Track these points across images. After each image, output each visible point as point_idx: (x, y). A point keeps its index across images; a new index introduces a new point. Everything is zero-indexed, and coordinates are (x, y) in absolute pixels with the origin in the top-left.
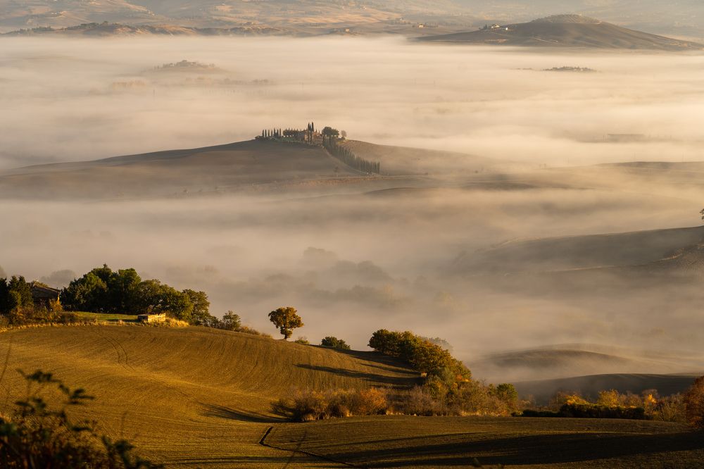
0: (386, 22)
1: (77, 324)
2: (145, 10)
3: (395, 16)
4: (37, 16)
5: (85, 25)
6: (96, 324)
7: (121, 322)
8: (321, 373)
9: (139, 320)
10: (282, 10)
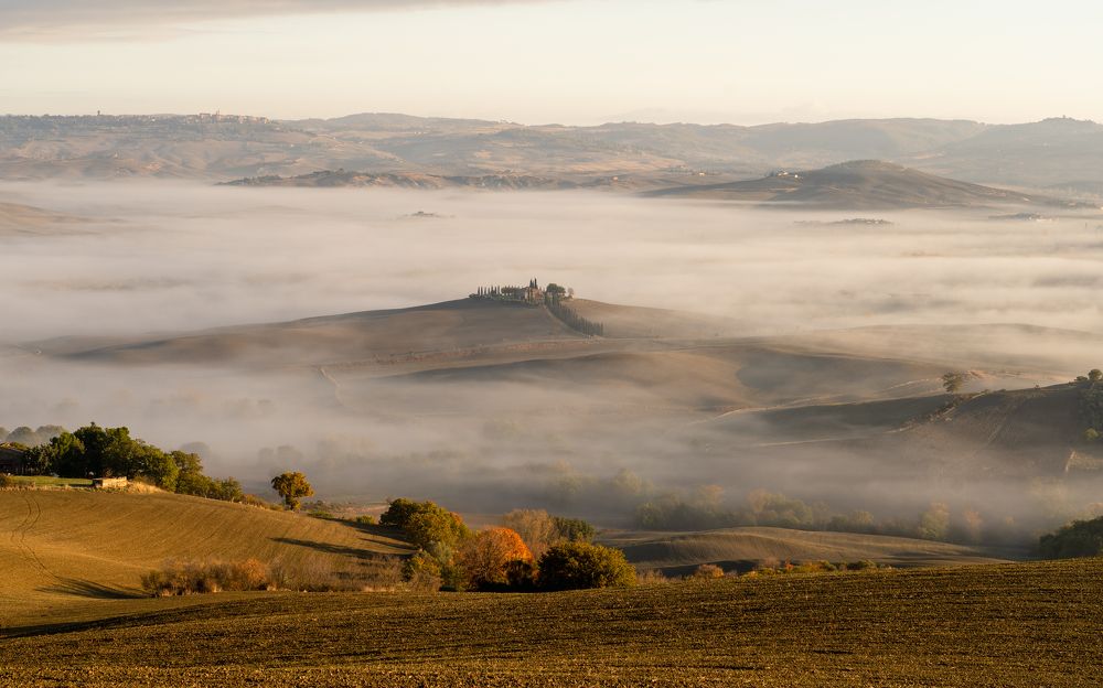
0: (665, 170)
1: (8, 488)
2: (392, 157)
3: (678, 162)
4: (269, 164)
5: (318, 173)
6: (35, 488)
7: (67, 486)
8: (289, 547)
9: (93, 485)
10: (548, 156)
